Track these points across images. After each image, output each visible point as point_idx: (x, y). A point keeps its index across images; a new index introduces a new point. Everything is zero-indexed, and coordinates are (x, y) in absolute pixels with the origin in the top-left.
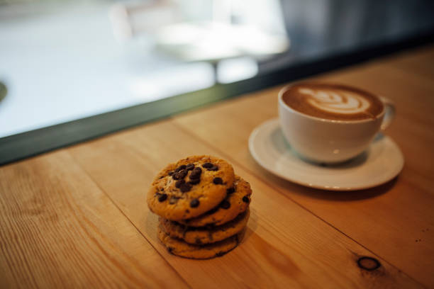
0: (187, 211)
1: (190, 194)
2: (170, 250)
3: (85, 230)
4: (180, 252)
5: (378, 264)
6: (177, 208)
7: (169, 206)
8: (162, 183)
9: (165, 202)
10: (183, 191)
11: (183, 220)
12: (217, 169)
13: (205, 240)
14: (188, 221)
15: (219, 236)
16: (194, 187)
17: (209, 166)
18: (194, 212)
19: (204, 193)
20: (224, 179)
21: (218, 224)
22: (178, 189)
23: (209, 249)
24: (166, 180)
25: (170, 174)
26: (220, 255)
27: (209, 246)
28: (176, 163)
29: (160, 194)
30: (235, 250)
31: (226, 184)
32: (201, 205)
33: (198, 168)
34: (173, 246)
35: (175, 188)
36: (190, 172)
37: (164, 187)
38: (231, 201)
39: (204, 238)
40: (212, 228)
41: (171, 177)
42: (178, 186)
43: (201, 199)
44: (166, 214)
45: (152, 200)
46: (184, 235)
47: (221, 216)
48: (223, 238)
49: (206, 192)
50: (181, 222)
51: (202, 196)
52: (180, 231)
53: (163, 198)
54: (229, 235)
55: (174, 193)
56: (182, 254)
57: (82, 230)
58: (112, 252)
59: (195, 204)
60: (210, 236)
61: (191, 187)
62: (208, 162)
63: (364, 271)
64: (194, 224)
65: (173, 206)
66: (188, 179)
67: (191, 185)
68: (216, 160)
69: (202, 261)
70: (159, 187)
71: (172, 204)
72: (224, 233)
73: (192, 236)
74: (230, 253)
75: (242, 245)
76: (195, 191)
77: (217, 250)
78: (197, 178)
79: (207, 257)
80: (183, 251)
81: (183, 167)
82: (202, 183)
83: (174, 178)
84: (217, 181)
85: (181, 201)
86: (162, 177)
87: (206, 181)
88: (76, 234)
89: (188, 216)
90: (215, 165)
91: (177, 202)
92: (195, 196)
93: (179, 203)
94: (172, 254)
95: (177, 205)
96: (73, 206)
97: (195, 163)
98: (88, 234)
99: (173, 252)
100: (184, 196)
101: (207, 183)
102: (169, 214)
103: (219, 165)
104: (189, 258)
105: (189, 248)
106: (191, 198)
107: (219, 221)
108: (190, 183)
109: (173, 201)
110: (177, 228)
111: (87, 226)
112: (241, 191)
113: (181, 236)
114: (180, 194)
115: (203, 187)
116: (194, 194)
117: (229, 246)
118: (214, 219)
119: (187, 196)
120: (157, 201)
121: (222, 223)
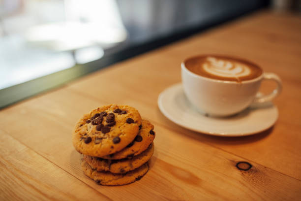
0: (112, 147)
1: (111, 134)
2: (99, 182)
3: (20, 179)
4: (107, 182)
5: (251, 166)
6: (102, 146)
7: (95, 146)
8: (83, 130)
9: (91, 143)
10: (105, 133)
11: (107, 156)
12: (125, 113)
13: (128, 169)
14: (112, 155)
15: (137, 163)
16: (112, 128)
17: (119, 111)
18: (118, 147)
19: (122, 131)
20: (135, 119)
21: (136, 154)
22: (100, 132)
23: (130, 176)
24: (86, 126)
25: (89, 122)
26: (138, 179)
27: (130, 173)
28: (89, 113)
29: (85, 138)
30: (148, 173)
31: (136, 122)
32: (122, 140)
33: (111, 114)
34: (100, 178)
35: (97, 131)
36: (105, 118)
37: (87, 132)
38: (142, 135)
39: (126, 167)
40: (131, 158)
41: (90, 124)
42: (99, 129)
43: (121, 136)
44: (95, 152)
45: (79, 144)
46: (110, 167)
47: (138, 147)
48: (140, 165)
49: (123, 130)
50: (106, 158)
51: (121, 134)
52: (105, 166)
53: (89, 141)
54: (143, 162)
55: (97, 135)
56: (109, 183)
57: (17, 180)
58: (50, 193)
59: (117, 141)
60: (131, 165)
61: (110, 129)
62: (116, 109)
63: (243, 172)
64: (117, 157)
65: (99, 146)
66: (105, 123)
67: (109, 127)
68: (123, 107)
69: (126, 186)
70: (81, 133)
71: (96, 144)
72: (141, 161)
73: (116, 168)
74: (145, 176)
75: (152, 169)
76: (114, 131)
77: (136, 175)
78: (112, 122)
79: (129, 182)
80: (110, 181)
81: (97, 115)
82: (118, 125)
83: (94, 124)
84: (130, 121)
85: (105, 141)
86: (82, 125)
87: (121, 122)
88: (13, 184)
89: (113, 151)
90: (123, 110)
91: (101, 142)
92: (116, 135)
93: (103, 143)
94: (101, 185)
95: (102, 144)
96: (3, 161)
97: (106, 111)
98: (23, 181)
99: (101, 183)
100: (106, 136)
101: (122, 123)
102: (97, 152)
103: (127, 110)
104: (115, 186)
105: (115, 178)
106: (112, 136)
107: (137, 152)
108: (108, 125)
109: (97, 141)
110: (103, 163)
111: (21, 175)
112: (147, 127)
113: (107, 169)
114: (102, 135)
115: (119, 127)
116: (114, 133)
117: (144, 171)
118: (133, 151)
119: (109, 136)
120: (83, 143)
121: (139, 153)
